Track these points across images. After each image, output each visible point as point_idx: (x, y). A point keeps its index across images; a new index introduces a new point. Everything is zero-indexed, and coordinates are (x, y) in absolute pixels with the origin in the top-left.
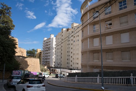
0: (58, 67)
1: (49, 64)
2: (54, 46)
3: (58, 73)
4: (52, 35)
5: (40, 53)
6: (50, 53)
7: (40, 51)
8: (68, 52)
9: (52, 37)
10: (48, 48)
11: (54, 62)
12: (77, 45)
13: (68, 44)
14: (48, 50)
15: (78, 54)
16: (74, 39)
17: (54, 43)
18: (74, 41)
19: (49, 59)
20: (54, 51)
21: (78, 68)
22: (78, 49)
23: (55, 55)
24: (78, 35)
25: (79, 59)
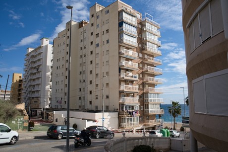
0: (59, 107)
1: (37, 102)
2: (49, 63)
3: (57, 121)
4: (44, 40)
5: (21, 81)
6: (40, 79)
7: (20, 77)
8: (82, 72)
9: (44, 45)
10: (35, 68)
11: (50, 99)
12: (105, 52)
13: (81, 56)
14: (35, 74)
15: (107, 73)
16: (98, 40)
17: (50, 56)
18: (97, 45)
19: (37, 91)
20: (49, 73)
21: (107, 107)
22: (107, 62)
23: (51, 83)
24: (107, 30)
25: (110, 84)
